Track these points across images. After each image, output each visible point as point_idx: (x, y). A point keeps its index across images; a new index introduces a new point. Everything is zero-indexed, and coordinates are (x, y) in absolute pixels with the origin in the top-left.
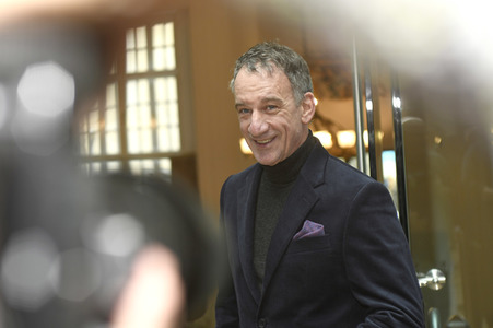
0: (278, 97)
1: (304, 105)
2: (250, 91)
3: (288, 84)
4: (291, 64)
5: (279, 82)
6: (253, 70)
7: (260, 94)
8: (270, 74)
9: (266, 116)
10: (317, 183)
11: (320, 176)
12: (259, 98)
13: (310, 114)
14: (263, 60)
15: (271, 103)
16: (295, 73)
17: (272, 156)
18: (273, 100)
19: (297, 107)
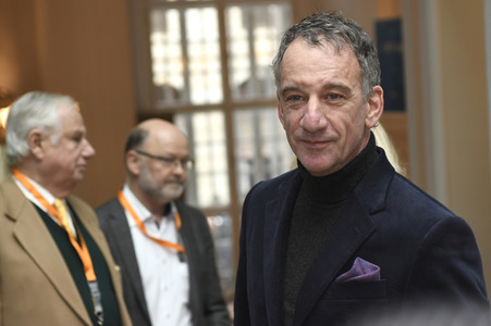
0: (345, 83)
1: (371, 102)
2: (310, 70)
3: (358, 68)
4: (364, 43)
5: (348, 63)
6: (315, 42)
7: (322, 77)
8: (338, 51)
9: (327, 107)
10: (375, 208)
11: (381, 199)
12: (321, 81)
13: (376, 115)
14: (327, 32)
15: (335, 91)
16: (366, 55)
17: (324, 160)
18: (340, 87)
19: (364, 103)
